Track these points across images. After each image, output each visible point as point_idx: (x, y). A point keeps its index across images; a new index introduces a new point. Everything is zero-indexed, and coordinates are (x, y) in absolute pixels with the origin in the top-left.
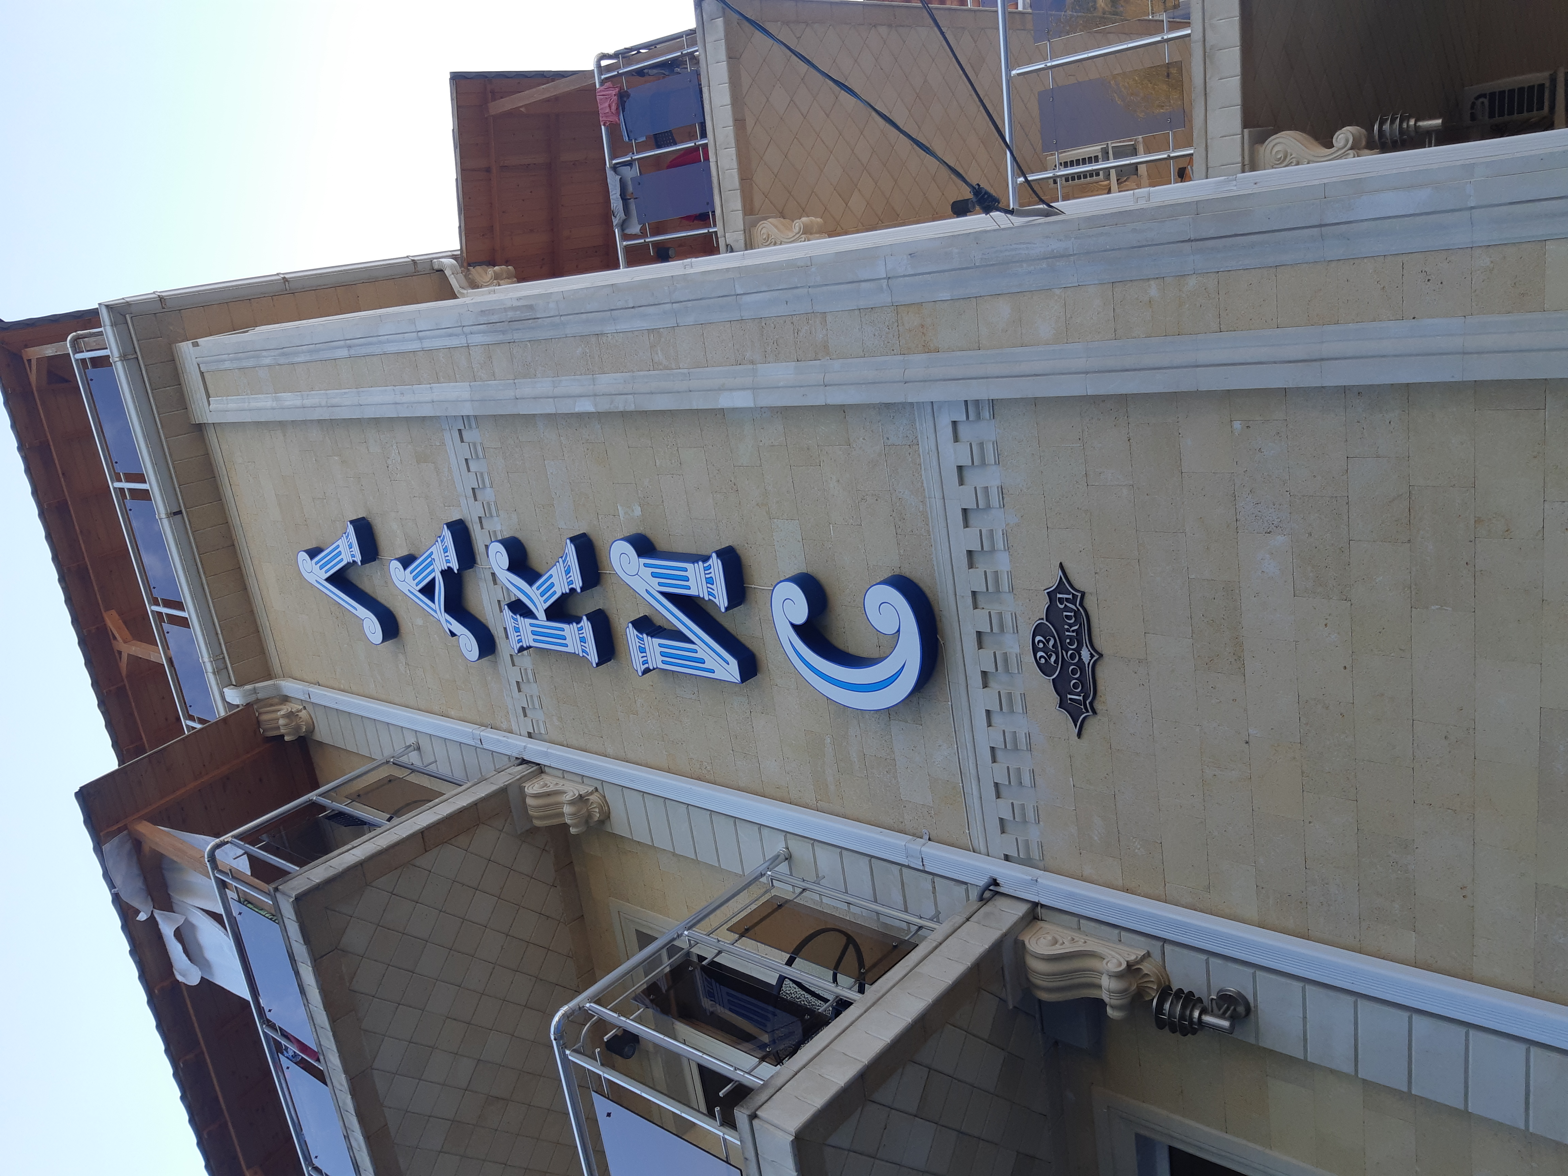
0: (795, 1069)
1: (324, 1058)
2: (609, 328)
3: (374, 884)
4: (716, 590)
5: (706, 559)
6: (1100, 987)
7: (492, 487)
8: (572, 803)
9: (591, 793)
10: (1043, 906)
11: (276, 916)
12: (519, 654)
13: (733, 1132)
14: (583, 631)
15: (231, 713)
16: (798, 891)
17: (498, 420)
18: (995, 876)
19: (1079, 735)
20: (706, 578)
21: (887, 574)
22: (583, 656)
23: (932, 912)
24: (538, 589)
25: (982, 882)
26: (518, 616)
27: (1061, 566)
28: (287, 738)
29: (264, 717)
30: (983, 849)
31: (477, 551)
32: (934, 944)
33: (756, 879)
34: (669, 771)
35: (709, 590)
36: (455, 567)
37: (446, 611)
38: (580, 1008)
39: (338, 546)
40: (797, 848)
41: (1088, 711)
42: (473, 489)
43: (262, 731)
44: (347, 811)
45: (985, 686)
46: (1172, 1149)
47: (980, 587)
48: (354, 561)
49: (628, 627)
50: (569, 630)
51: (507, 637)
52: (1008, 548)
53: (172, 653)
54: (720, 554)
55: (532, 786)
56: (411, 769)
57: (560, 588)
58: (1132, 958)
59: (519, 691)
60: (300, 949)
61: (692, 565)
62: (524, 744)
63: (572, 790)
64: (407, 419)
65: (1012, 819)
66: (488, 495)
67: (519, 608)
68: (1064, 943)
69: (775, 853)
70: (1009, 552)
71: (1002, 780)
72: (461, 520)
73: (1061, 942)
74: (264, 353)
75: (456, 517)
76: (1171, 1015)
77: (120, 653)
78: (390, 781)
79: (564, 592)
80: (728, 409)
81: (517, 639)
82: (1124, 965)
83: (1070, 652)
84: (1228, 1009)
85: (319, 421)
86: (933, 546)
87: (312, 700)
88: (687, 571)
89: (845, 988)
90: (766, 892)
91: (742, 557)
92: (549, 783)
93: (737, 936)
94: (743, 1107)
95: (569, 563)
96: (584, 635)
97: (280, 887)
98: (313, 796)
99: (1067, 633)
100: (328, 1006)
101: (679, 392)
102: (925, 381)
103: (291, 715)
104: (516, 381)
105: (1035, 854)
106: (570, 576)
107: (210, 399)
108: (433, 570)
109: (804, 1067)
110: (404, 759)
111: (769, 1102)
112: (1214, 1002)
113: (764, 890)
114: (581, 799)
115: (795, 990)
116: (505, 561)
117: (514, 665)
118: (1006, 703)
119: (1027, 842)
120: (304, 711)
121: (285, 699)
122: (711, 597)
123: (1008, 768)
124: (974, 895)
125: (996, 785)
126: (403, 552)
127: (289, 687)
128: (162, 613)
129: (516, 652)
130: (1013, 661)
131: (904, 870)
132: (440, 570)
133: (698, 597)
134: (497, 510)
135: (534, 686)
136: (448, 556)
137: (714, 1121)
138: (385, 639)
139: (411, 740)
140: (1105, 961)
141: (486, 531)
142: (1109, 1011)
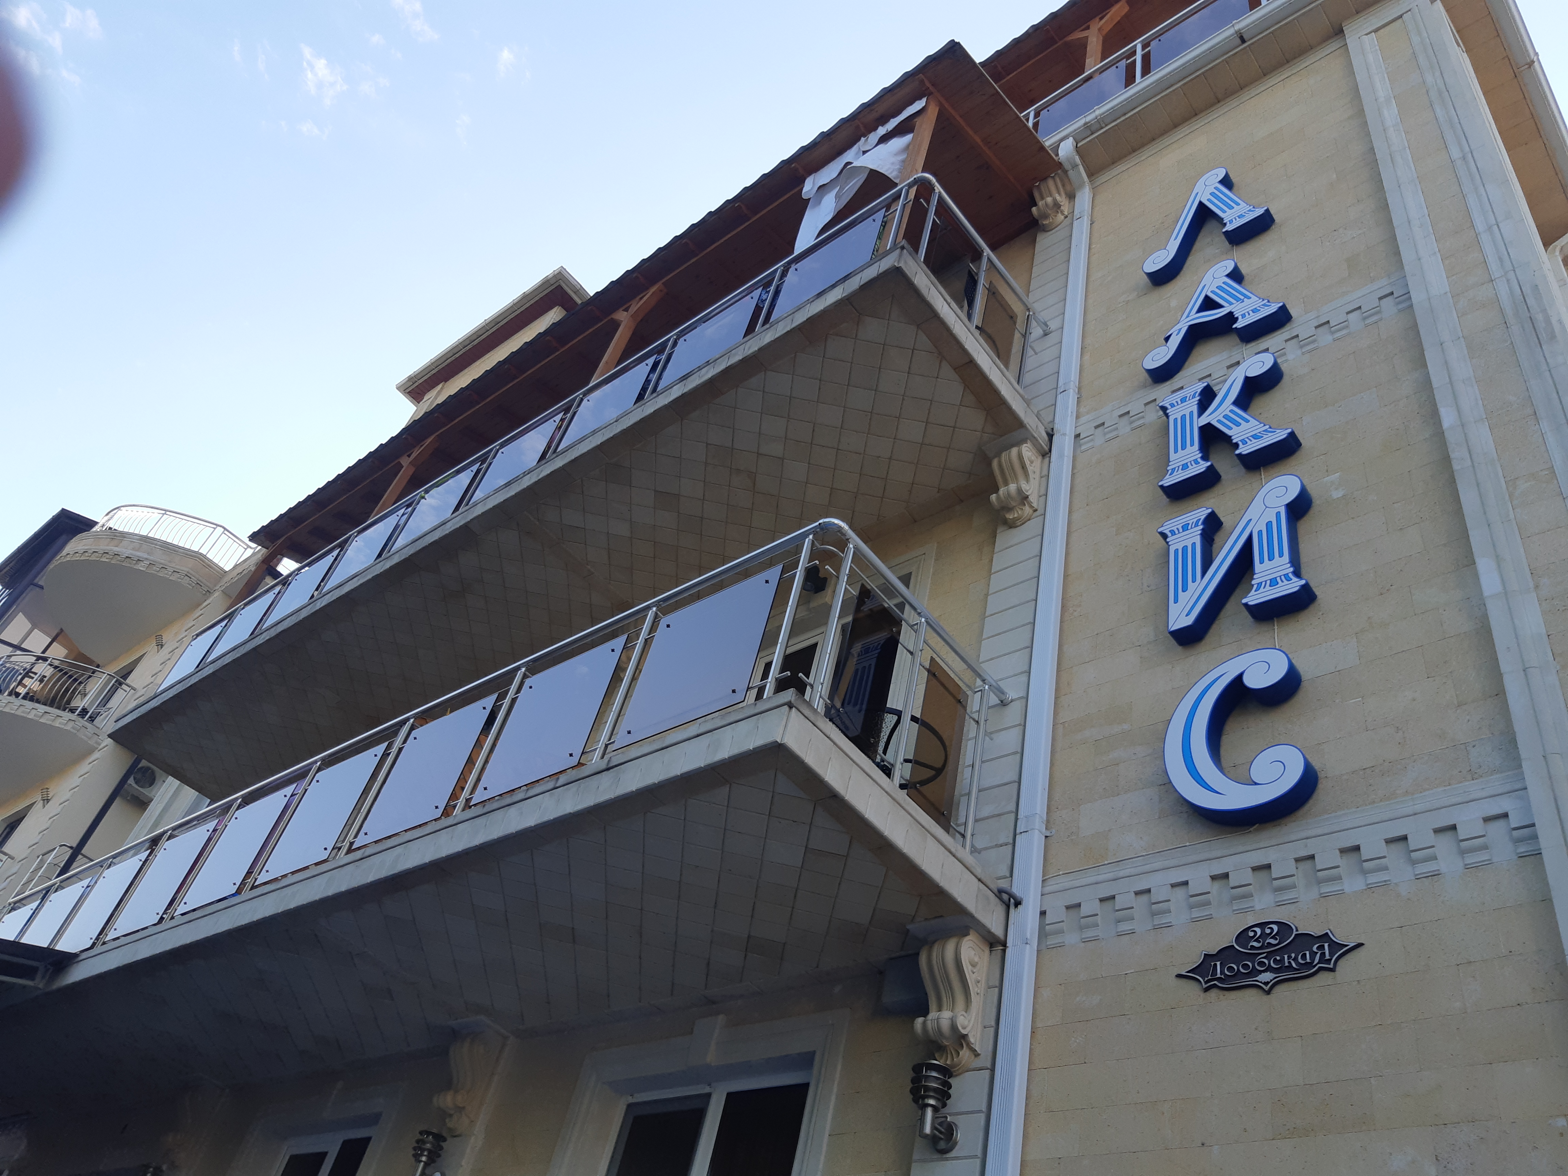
0: (832, 736)
1: (767, 329)
2: (1545, 425)
3: (920, 332)
4: (1265, 590)
5: (1297, 574)
6: (940, 1009)
7: (1334, 340)
8: (1020, 491)
9: (1031, 507)
10: (1004, 951)
11: (877, 255)
12: (1158, 407)
13: (772, 691)
14: (1195, 466)
15: (1050, 152)
16: (975, 716)
17: (1413, 331)
18: (1024, 903)
19: (1179, 976)
20: (1276, 578)
21: (1316, 764)
22: (1168, 471)
23: (979, 845)
24: (1231, 411)
25: (1016, 890)
26: (1198, 398)
27: (1360, 945)
28: (1034, 209)
29: (1050, 183)
30: (1048, 889)
31: (1260, 341)
32: (953, 850)
33: (980, 676)
34: (1066, 576)
35: (1264, 583)
36: (1239, 325)
37: (1191, 327)
38: (848, 539)
39: (1238, 204)
40: (1015, 709)
41: (1206, 983)
42: (1328, 322)
43: (1037, 184)
44: (978, 287)
45: (1214, 878)
46: (805, 1086)
47: (1320, 863)
48: (1225, 224)
49: (1207, 509)
50: (1193, 450)
51: (1174, 392)
52: (1370, 888)
53: (1097, 78)
54: (1306, 588)
55: (1029, 450)
56: (1026, 333)
57: (1235, 433)
58: (972, 1040)
59: (1120, 416)
60: (854, 284)
61: (1288, 561)
62: (1068, 433)
63: (1031, 488)
64: (1394, 238)
65: (1082, 915)
66: (1325, 338)
67: (1207, 397)
68: (974, 973)
69: (1006, 690)
70: (1366, 890)
71: (1119, 902)
72: (1292, 317)
73: (974, 971)
74: (1438, 73)
75: (1293, 312)
76: (927, 1077)
77: (1088, 28)
78: (1012, 317)
79: (1233, 438)
80: (1476, 569)
81: (1174, 402)
82: (964, 1032)
83: (1266, 961)
84: (941, 1132)
85: (1372, 149)
86: (1358, 809)
87: (1075, 222)
88: (1280, 557)
89: (902, 771)
90: (968, 686)
91: (1306, 612)
92: (1034, 464)
93: (928, 667)
94: (796, 695)
95: (1265, 436)
96: (1190, 467)
97: (905, 251)
98: (987, 251)
99: (1286, 956)
100: (811, 320)
101: (1485, 513)
102: (1550, 778)
103: (1057, 206)
104: (1462, 339)
105: (1052, 941)
106: (1251, 441)
107: (1373, 33)
108: (1231, 304)
109: (835, 743)
110: (1034, 324)
111: (803, 717)
112: (943, 1119)
113: (969, 684)
114: (1024, 499)
115: (889, 726)
116: (1254, 372)
117: (1146, 404)
118: (1199, 900)
119: (1061, 932)
120: (1063, 217)
121: (1071, 197)
122: (1255, 586)
123: (1133, 908)
124: (1003, 884)
125: (1113, 897)
126: (1244, 270)
127: (1084, 197)
128: (1135, 55)
129: (1160, 405)
130: (1244, 904)
131: (1013, 816)
132: (1233, 311)
133: (1253, 573)
134: (1309, 352)
135: (1128, 429)
136: (1249, 314)
137: (778, 673)
138: (1150, 275)
139: (1053, 325)
140: (964, 1013)
141: (1283, 345)
142: (920, 1020)
